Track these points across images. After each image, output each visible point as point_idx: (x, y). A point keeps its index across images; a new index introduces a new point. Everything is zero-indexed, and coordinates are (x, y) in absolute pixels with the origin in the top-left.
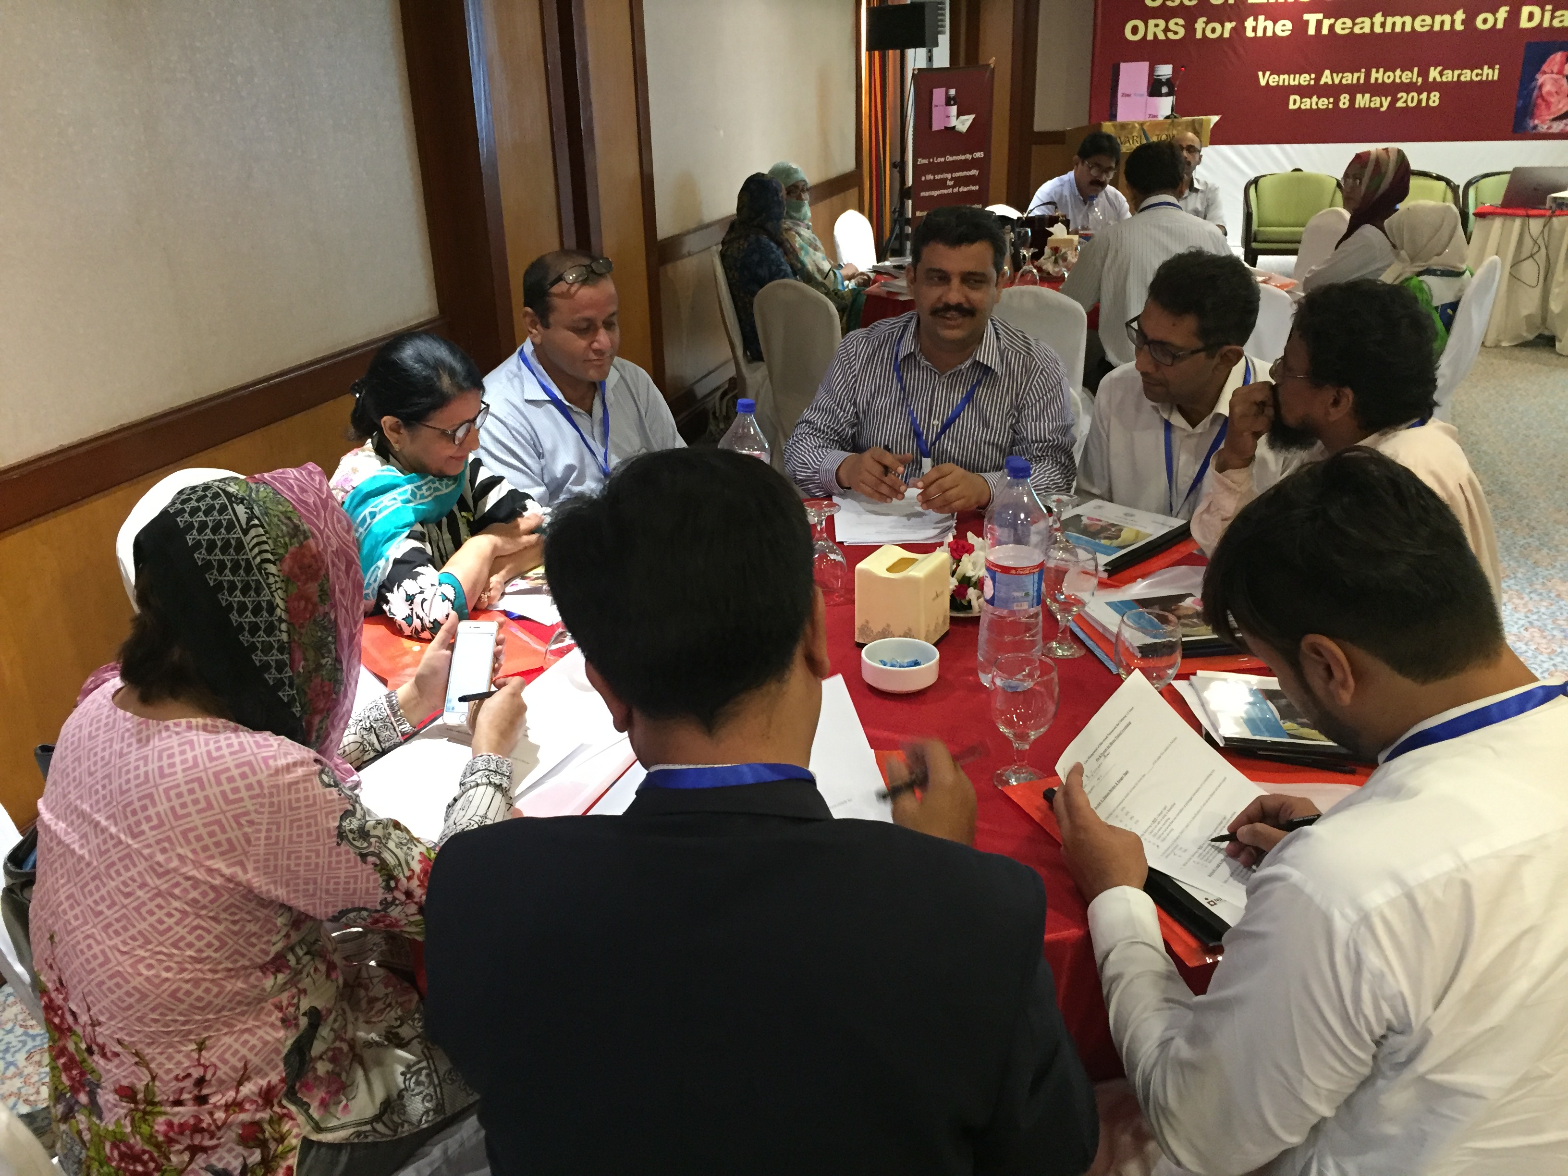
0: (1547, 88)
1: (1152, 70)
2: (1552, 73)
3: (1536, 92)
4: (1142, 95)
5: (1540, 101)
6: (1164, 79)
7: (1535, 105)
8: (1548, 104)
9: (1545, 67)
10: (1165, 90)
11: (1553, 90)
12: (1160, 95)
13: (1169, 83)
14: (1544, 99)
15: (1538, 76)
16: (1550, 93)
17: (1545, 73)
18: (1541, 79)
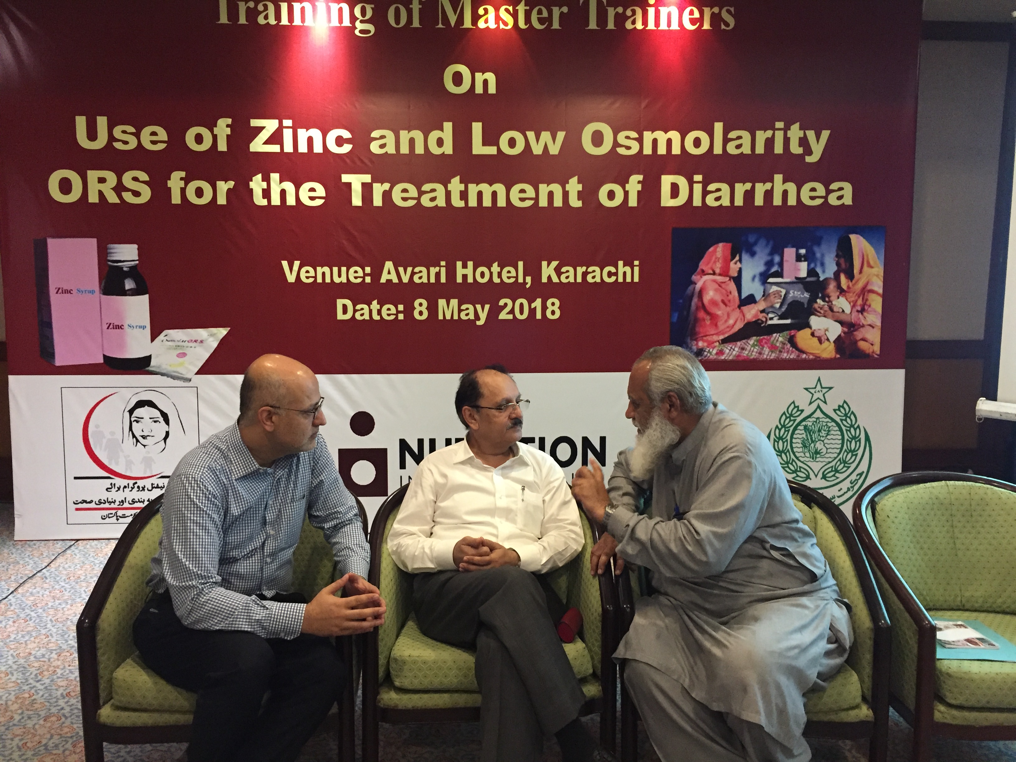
0: (710, 295)
1: (103, 253)
2: (714, 274)
3: (695, 300)
4: (92, 292)
5: (702, 314)
6: (125, 266)
7: (696, 320)
8: (714, 318)
9: (702, 265)
10: (129, 284)
11: (718, 298)
12: (123, 293)
13: (133, 272)
14: (708, 313)
15: (694, 278)
16: (714, 303)
17: (703, 273)
18: (700, 281)
